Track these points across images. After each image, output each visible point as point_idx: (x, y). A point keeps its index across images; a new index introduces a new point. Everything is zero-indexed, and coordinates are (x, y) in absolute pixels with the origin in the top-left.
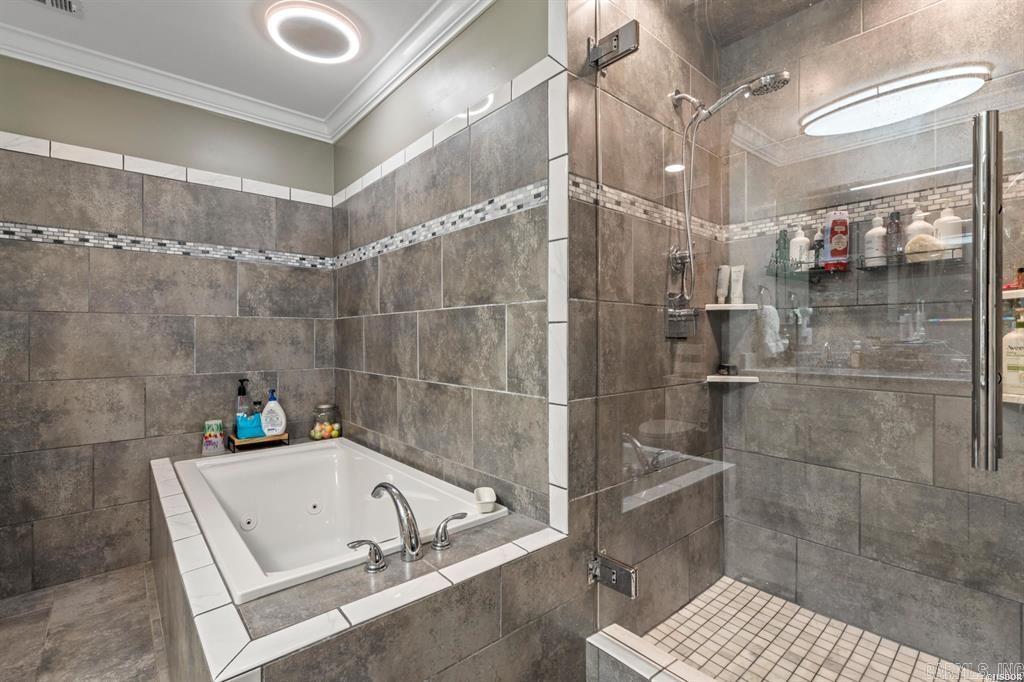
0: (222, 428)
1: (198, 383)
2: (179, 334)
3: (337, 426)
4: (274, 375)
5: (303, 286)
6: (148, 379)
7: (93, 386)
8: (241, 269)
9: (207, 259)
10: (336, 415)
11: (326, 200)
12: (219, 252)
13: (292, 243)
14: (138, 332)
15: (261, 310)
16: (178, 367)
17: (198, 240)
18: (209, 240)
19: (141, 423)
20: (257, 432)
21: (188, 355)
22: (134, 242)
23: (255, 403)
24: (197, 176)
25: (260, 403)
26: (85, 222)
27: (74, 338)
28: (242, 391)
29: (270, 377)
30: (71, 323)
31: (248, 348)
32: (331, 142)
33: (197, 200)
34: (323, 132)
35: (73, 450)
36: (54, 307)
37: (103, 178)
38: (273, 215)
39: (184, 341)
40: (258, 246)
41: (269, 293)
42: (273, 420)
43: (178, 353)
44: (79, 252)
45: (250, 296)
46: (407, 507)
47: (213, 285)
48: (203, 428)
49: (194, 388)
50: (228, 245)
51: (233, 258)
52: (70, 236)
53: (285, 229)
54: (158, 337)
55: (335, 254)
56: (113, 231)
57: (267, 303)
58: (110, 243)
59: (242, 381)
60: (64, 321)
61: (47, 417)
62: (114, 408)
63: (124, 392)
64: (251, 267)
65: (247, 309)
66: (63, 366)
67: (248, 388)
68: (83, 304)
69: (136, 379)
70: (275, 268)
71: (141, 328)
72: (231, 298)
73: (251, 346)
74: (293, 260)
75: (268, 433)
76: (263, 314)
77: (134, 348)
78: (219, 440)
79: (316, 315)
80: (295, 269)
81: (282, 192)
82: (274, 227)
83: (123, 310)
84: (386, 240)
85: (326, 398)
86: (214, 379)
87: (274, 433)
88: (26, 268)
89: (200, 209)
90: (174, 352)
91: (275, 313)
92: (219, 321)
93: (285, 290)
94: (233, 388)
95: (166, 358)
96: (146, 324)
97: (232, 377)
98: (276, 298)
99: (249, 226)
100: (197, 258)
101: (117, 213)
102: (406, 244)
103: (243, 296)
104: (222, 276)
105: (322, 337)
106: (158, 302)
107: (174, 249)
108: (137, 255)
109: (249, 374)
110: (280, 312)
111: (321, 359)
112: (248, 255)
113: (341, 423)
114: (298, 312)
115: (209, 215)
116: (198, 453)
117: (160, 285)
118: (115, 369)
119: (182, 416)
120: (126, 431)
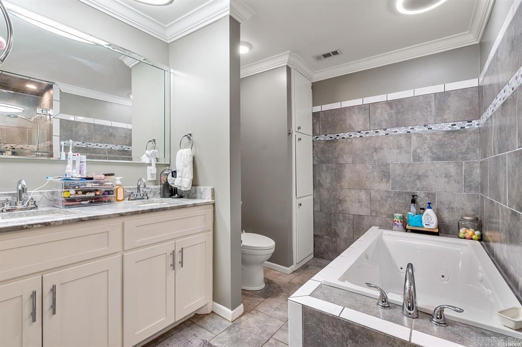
0: (403, 218)
1: (392, 195)
2: (384, 171)
3: (477, 233)
4: (434, 194)
5: (455, 141)
6: (372, 191)
7: (353, 192)
8: (414, 138)
9: (396, 135)
10: (479, 225)
11: (473, 83)
12: (402, 130)
13: (446, 117)
14: (368, 171)
15: (425, 158)
16: (384, 187)
17: (392, 127)
18: (398, 125)
19: (369, 209)
20: (419, 224)
21: (388, 181)
22: (367, 133)
23: (421, 209)
24: (392, 96)
25: (423, 209)
26: (351, 129)
27: (348, 173)
28: (413, 201)
29: (431, 195)
30: (347, 168)
31: (418, 179)
32: (477, 42)
33: (391, 108)
34: (470, 39)
35: (347, 215)
36: (342, 162)
37: (356, 110)
38: (433, 104)
39: (386, 175)
40: (423, 123)
41: (431, 149)
42: (430, 219)
43: (383, 180)
44: (349, 140)
45: (419, 151)
47: (399, 147)
48: (393, 217)
49: (390, 197)
50: (406, 126)
51: (409, 132)
52: (346, 135)
53: (441, 109)
54: (375, 173)
55: (478, 117)
56: (359, 130)
57: (429, 154)
58: (359, 135)
59: (413, 196)
60: (345, 167)
61: (341, 201)
62: (360, 202)
63: (363, 196)
64: (419, 135)
65: (417, 158)
66: (345, 183)
67: (418, 200)
68: (350, 160)
69: (367, 190)
70: (434, 134)
71: (369, 169)
72: (408, 153)
73: (419, 177)
74: (447, 127)
75: (426, 227)
76: (427, 160)
77: (367, 178)
78: (400, 224)
79: (465, 159)
80: (448, 132)
81: (439, 89)
82: (434, 110)
83: (363, 162)
85: (473, 213)
86: (399, 194)
87: (429, 227)
88: (335, 149)
89: (393, 111)
90: (382, 180)
91: (434, 159)
92: (402, 165)
93: (441, 145)
94: (409, 199)
95: (379, 182)
96: (371, 167)
97: (408, 193)
98: (435, 151)
99: (418, 113)
100: (391, 135)
101: (361, 123)
103: (415, 151)
104: (403, 142)
105: (469, 173)
106: (376, 158)
107: (382, 133)
108: (367, 138)
109: (418, 193)
110: (439, 159)
111: (468, 187)
112: (417, 129)
113: (481, 231)
114: (450, 158)
115: (397, 113)
116: (391, 229)
117: (376, 150)
118: (360, 185)
119: (386, 209)
120: (364, 211)
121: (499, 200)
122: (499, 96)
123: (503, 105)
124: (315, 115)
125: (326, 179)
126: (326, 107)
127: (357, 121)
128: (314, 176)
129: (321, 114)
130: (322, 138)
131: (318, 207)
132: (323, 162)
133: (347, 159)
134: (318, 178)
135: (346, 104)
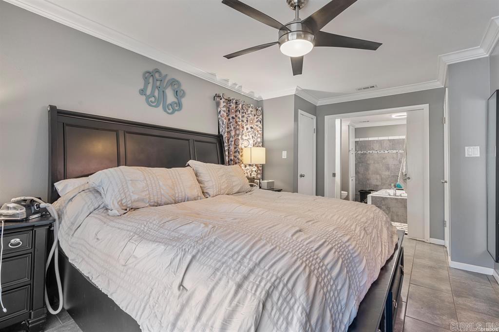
2: (387, 167)
6: (382, 175)
7: (374, 175)
8: (399, 154)
9: (392, 153)
12: (395, 151)
14: (380, 167)
16: (387, 173)
17: (391, 150)
18: (393, 149)
19: (381, 183)
21: (389, 171)
22: (380, 151)
24: (391, 138)
26: (373, 149)
27: (372, 168)
33: (390, 142)
36: (369, 163)
37: (375, 142)
39: (388, 169)
44: (372, 154)
47: (393, 158)
48: (391, 185)
49: (389, 177)
51: (397, 152)
52: (371, 152)
54: (384, 168)
56: (377, 150)
58: (376, 152)
60: (370, 165)
61: (368, 179)
62: (377, 179)
63: (378, 177)
64: (401, 154)
65: (400, 162)
66: (370, 172)
68: (373, 162)
69: (380, 175)
72: (397, 160)
77: (380, 170)
78: (394, 187)
83: (378, 163)
86: (393, 176)
88: (366, 157)
89: (391, 144)
90: (386, 170)
92: (395, 165)
96: (382, 166)
99: (401, 145)
100: (390, 153)
101: (378, 147)
103: (399, 160)
104: (395, 156)
106: (384, 162)
107: (386, 152)
108: (380, 154)
112: (400, 151)
115: (393, 144)
116: (390, 189)
117: (384, 158)
118: (377, 173)
119: (388, 182)
120: (379, 183)
124: (356, 142)
125: (362, 170)
126: (361, 139)
127: (376, 146)
128: (356, 169)
129: (359, 142)
130: (359, 152)
131: (357, 182)
132: (360, 163)
133: (371, 162)
134: (357, 169)
135: (370, 139)
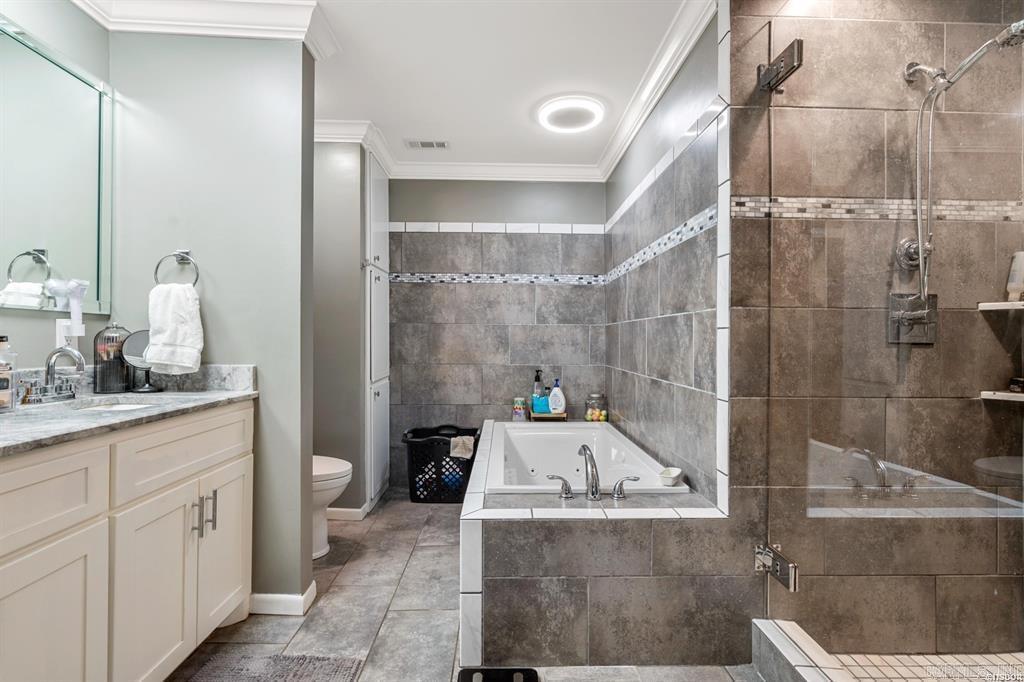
0: (525, 403)
1: (511, 371)
2: (500, 337)
3: (604, 412)
4: (559, 368)
5: (582, 299)
6: (484, 366)
7: (457, 369)
8: (538, 290)
9: (516, 284)
10: (605, 403)
11: (598, 229)
12: (524, 279)
13: (573, 267)
14: (479, 336)
15: (550, 319)
16: (501, 359)
17: (512, 272)
18: (519, 271)
19: (480, 395)
20: (545, 409)
21: (506, 351)
22: (477, 277)
23: (546, 388)
24: (513, 228)
25: (549, 388)
26: (454, 269)
27: (449, 339)
28: (538, 379)
29: (556, 369)
30: (447, 330)
31: (543, 347)
32: (604, 181)
33: (511, 244)
34: (597, 175)
35: (447, 407)
36: (440, 321)
37: (463, 240)
38: (560, 247)
39: (503, 342)
40: (549, 272)
41: (557, 307)
42: (557, 402)
43: (500, 350)
44: (451, 286)
45: (544, 309)
46: (594, 466)
47: (521, 303)
48: (513, 403)
49: (509, 374)
50: (529, 273)
51: (532, 282)
52: (447, 278)
53: (568, 256)
54: (489, 339)
55: (605, 272)
56: (466, 272)
57: (555, 314)
58: (465, 279)
59: (537, 371)
60: (444, 329)
61: (436, 385)
62: (467, 383)
63: (471, 374)
64: (545, 288)
65: (542, 319)
66: (444, 356)
67: (542, 376)
68: (452, 318)
69: (477, 365)
70: (561, 287)
71: (481, 333)
72: (531, 311)
73: (544, 345)
74: (574, 280)
75: (553, 411)
76: (553, 322)
77: (477, 346)
78: (522, 411)
79: (591, 322)
80: (575, 287)
81: (565, 229)
82: (561, 256)
83: (472, 321)
84: (630, 260)
85: (598, 389)
86: (521, 369)
87: (556, 411)
88: (429, 298)
89: (513, 250)
90: (498, 349)
91: (560, 321)
92: (524, 327)
93: (568, 303)
94: (532, 376)
95: (493, 353)
96: (483, 331)
97: (531, 368)
98: (561, 310)
99: (543, 257)
100: (510, 284)
101: (469, 260)
102: (641, 263)
103: (539, 309)
104: (526, 296)
105: (595, 340)
106: (490, 316)
107: (499, 279)
108: (479, 286)
109: (543, 367)
110: (564, 320)
111: (594, 357)
112: (544, 279)
113: (607, 410)
114: (577, 320)
115: (519, 253)
116: (510, 419)
117: (490, 304)
118: (467, 359)
119: (502, 393)
120: (473, 398)
121: (636, 370)
122: (637, 256)
123: (642, 267)
124: (393, 236)
125: (413, 348)
126: (413, 227)
127: (465, 257)
128: (392, 344)
129: (405, 236)
130: (406, 278)
131: (398, 396)
132: (406, 320)
133: (447, 316)
134: (397, 347)
135: (447, 227)
